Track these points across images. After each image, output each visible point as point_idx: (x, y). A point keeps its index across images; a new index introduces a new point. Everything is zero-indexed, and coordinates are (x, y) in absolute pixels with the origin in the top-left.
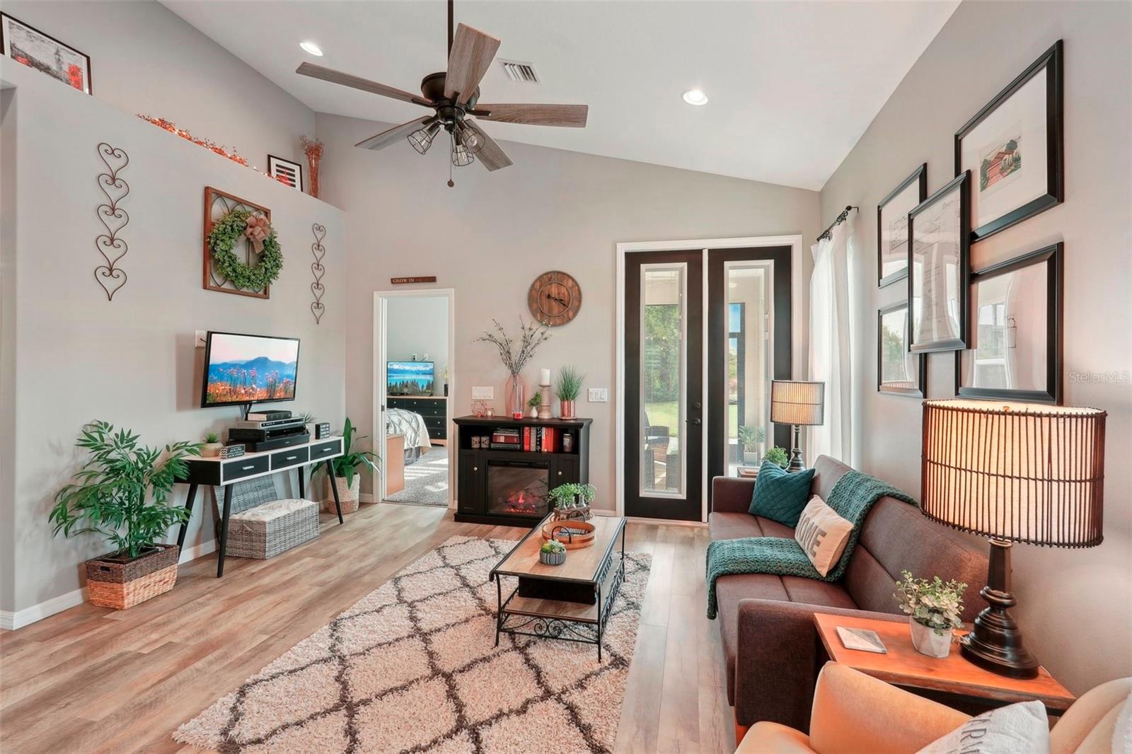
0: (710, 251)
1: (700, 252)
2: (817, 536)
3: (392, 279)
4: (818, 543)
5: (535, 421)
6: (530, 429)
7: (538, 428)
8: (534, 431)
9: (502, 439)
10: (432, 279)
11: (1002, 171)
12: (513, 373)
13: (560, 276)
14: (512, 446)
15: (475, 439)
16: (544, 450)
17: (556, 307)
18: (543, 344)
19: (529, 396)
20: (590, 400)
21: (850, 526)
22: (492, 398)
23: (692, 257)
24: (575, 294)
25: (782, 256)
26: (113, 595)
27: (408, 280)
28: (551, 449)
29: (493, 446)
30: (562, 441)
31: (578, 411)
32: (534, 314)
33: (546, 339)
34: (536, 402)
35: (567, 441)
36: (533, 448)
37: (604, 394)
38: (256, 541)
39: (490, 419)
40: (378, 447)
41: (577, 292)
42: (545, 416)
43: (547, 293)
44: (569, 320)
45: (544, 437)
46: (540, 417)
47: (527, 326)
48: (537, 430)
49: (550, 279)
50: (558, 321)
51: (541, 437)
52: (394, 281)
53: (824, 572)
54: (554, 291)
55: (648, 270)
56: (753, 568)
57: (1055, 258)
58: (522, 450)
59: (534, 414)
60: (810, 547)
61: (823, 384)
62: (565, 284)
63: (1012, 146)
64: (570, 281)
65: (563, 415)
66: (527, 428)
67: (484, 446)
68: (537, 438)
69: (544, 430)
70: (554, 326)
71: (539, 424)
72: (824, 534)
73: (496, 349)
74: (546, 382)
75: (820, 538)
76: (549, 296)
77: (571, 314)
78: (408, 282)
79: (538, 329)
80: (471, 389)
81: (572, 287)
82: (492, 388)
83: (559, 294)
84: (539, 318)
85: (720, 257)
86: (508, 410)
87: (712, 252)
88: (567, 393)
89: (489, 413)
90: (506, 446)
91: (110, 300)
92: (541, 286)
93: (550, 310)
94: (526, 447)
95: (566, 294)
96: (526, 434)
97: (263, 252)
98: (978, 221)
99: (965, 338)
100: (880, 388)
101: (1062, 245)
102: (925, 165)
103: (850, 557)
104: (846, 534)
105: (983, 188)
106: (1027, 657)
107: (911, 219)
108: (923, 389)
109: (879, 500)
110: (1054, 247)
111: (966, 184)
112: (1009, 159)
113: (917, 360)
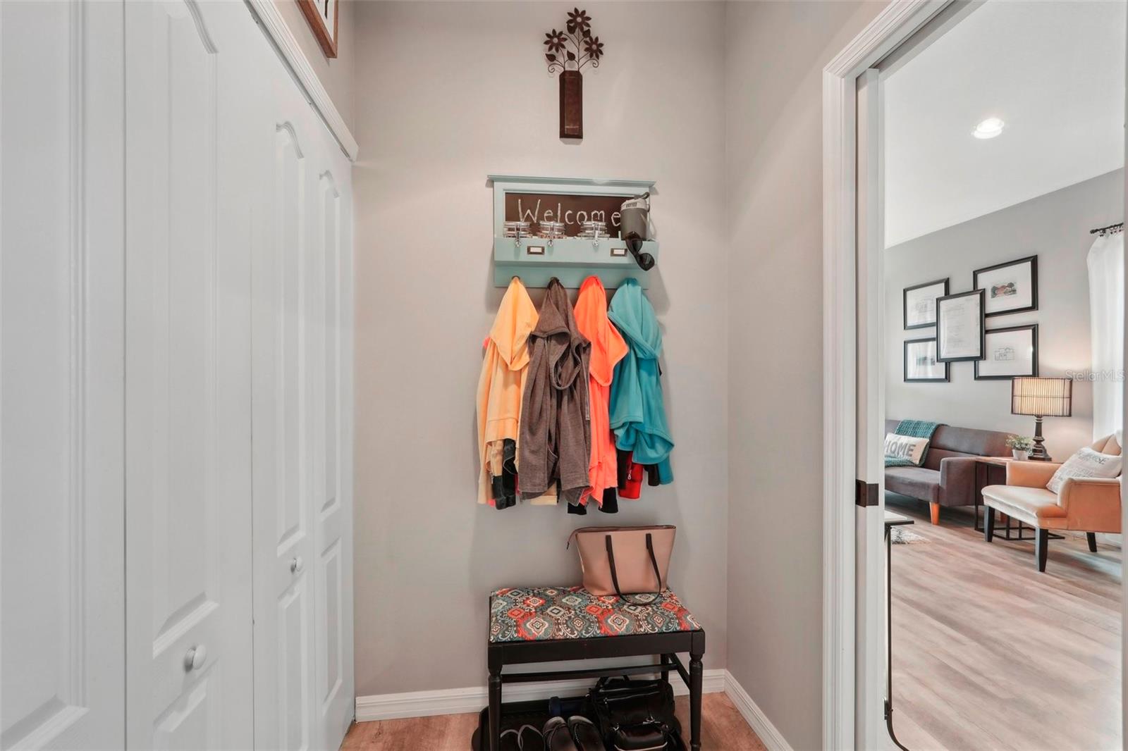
2: (908, 447)
11: (1005, 293)
21: (927, 440)
53: (917, 462)
57: (1035, 329)
63: (1011, 285)
72: (914, 446)
75: (912, 448)
98: (989, 310)
99: (983, 356)
100: (906, 380)
101: (1038, 325)
102: (948, 279)
103: (928, 454)
104: (925, 444)
105: (993, 297)
106: (1047, 455)
107: (938, 300)
108: (948, 378)
109: (938, 429)
110: (1035, 325)
111: (983, 294)
112: (1011, 289)
113: (941, 365)
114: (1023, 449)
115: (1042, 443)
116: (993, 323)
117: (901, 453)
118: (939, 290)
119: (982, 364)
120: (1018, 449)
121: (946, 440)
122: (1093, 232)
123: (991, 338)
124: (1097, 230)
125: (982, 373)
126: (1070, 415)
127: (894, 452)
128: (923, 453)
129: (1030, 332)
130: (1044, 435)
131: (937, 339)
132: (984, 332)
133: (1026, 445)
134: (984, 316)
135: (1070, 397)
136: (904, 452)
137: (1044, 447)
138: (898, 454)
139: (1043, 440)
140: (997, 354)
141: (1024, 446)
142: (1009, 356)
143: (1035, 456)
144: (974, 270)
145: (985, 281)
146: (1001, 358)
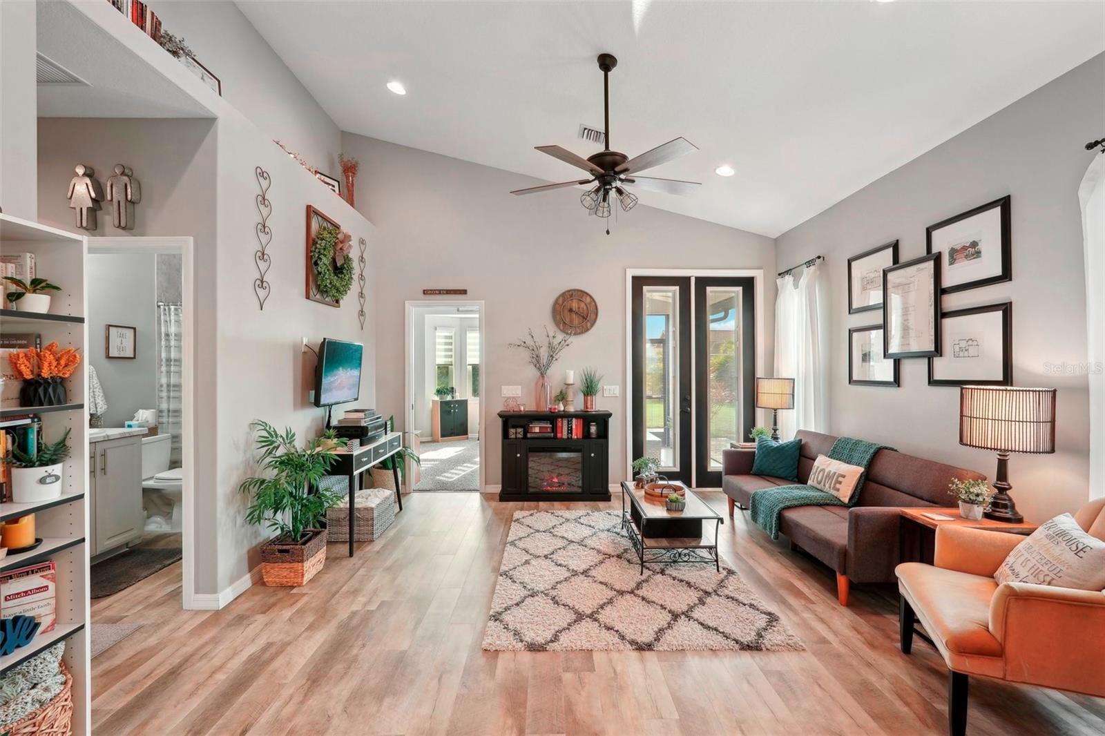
0: (697, 278)
1: (689, 279)
2: (838, 478)
3: (424, 291)
4: (840, 483)
5: (563, 413)
6: (562, 420)
7: (570, 419)
8: (565, 422)
9: (537, 430)
10: (464, 292)
11: (966, 257)
12: (542, 374)
13: (579, 293)
14: (547, 435)
15: (512, 431)
16: (574, 437)
17: (576, 320)
18: (566, 350)
19: (556, 392)
20: (605, 395)
21: (861, 470)
22: (520, 395)
23: (683, 282)
24: (592, 308)
25: (748, 285)
26: (292, 574)
27: (440, 292)
28: (580, 436)
29: (529, 435)
30: (589, 429)
31: (599, 405)
32: (557, 324)
33: (568, 345)
34: (562, 397)
35: (593, 429)
36: (565, 436)
37: (616, 390)
38: (364, 526)
39: (522, 413)
40: (409, 442)
41: (594, 307)
42: (571, 409)
43: (569, 307)
44: (588, 330)
45: (574, 427)
46: (566, 410)
47: (551, 334)
48: (568, 421)
49: (571, 296)
50: (578, 331)
51: (571, 427)
52: (425, 292)
53: (846, 500)
54: (575, 305)
55: (649, 291)
56: (802, 502)
57: (1006, 310)
58: (555, 437)
59: (562, 408)
60: (832, 486)
61: (794, 380)
62: (584, 300)
63: (974, 245)
64: (588, 297)
65: (587, 408)
66: (560, 420)
67: (520, 436)
68: (568, 427)
69: (574, 420)
70: (576, 334)
71: (568, 416)
72: (844, 477)
73: (525, 355)
74: (571, 381)
75: (840, 479)
76: (571, 310)
77: (589, 325)
78: (440, 293)
79: (560, 337)
80: (501, 388)
81: (590, 303)
82: (520, 387)
83: (579, 308)
84: (562, 328)
85: (703, 283)
86: (538, 405)
87: (697, 279)
88: (589, 389)
89: (522, 409)
90: (541, 435)
91: (262, 309)
92: (563, 302)
93: (571, 321)
94: (559, 435)
95: (585, 308)
96: (559, 424)
97: (343, 265)
98: (947, 282)
99: (938, 350)
100: (851, 381)
101: (1011, 303)
102: (897, 241)
103: (862, 490)
104: (859, 475)
105: (951, 263)
106: (1017, 513)
107: (885, 273)
108: (897, 381)
109: (879, 452)
110: (1006, 304)
111: (938, 259)
112: (972, 251)
113: (890, 363)
114: (972, 502)
115: (1008, 492)
116: (950, 301)
117: (827, 486)
118: (886, 257)
119: (937, 361)
120: (964, 501)
121: (887, 470)
122: (1090, 146)
123: (948, 323)
124: (1096, 143)
125: (938, 376)
126: (1053, 451)
127: (819, 483)
128: (857, 487)
129: (999, 315)
130: (1012, 479)
131: (884, 326)
132: (940, 314)
133: (977, 495)
134: (940, 292)
135: (1053, 422)
136: (830, 484)
137: (1010, 500)
138: (824, 485)
139: (1010, 488)
140: (957, 348)
141: (973, 498)
142: (972, 351)
143: (997, 514)
144: (928, 226)
145: (943, 241)
146: (961, 354)
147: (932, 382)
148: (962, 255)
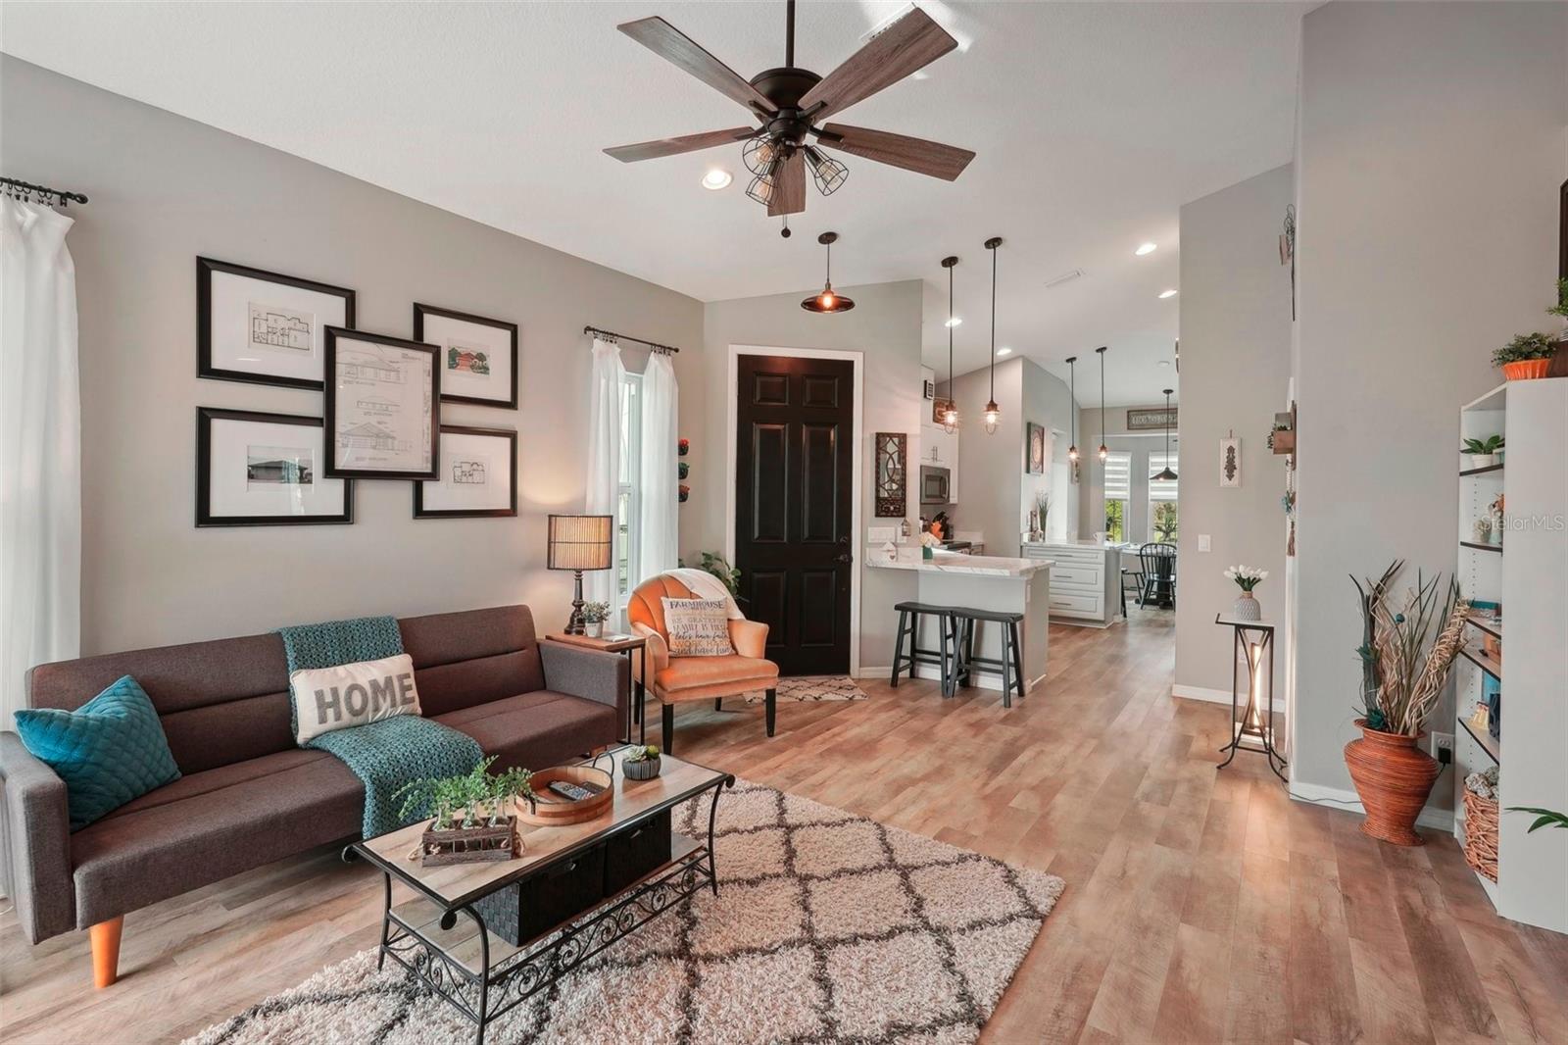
11: (472, 367)
57: (514, 439)
63: (481, 357)
99: (433, 475)
100: (204, 517)
101: (517, 433)
102: (353, 291)
105: (452, 367)
107: (330, 332)
108: (349, 515)
109: (400, 624)
110: (513, 433)
111: (437, 355)
112: (480, 363)
113: (339, 485)
116: (451, 414)
119: (429, 487)
121: (439, 642)
125: (431, 506)
129: (507, 443)
131: (328, 423)
134: (440, 397)
140: (458, 472)
142: (477, 477)
144: (417, 302)
145: (440, 333)
146: (464, 479)
147: (419, 512)
148: (467, 363)
